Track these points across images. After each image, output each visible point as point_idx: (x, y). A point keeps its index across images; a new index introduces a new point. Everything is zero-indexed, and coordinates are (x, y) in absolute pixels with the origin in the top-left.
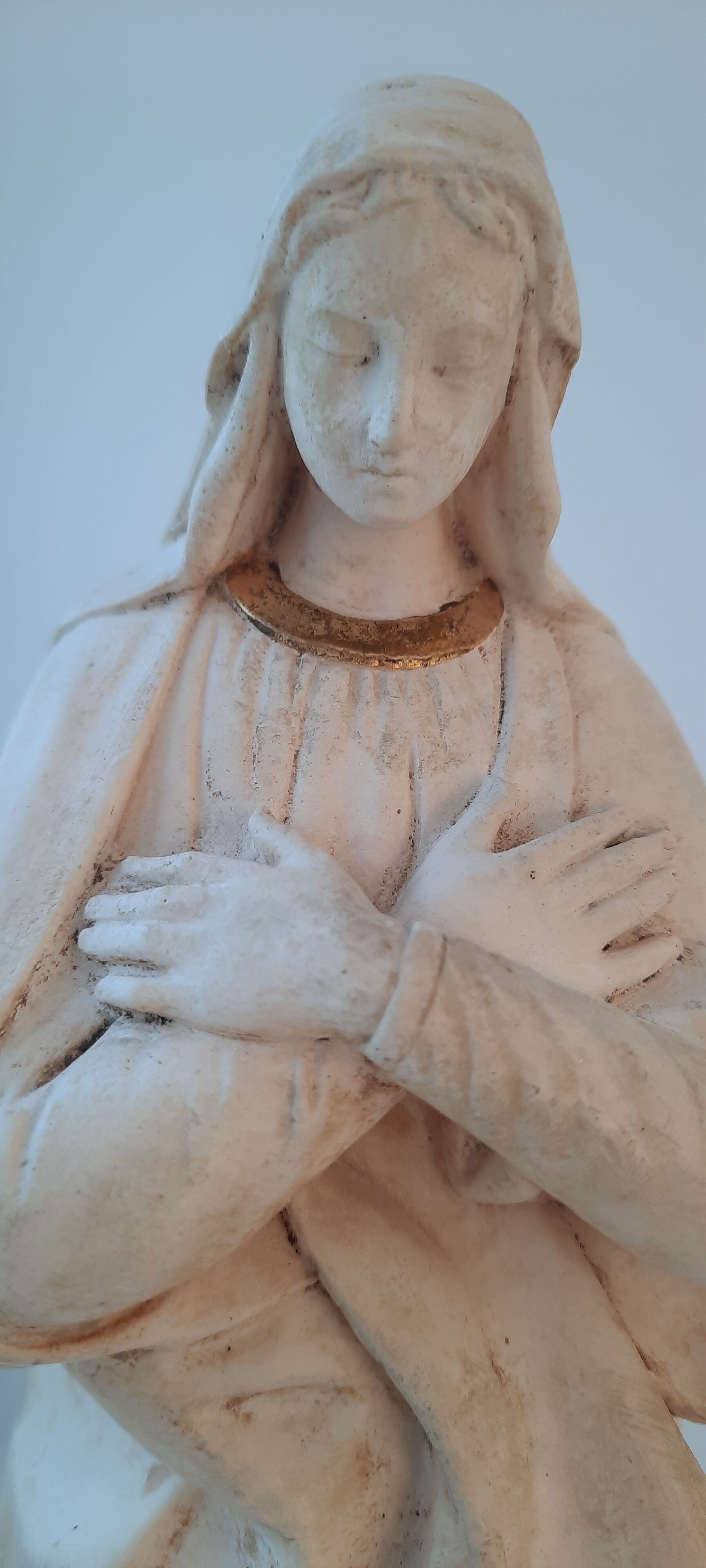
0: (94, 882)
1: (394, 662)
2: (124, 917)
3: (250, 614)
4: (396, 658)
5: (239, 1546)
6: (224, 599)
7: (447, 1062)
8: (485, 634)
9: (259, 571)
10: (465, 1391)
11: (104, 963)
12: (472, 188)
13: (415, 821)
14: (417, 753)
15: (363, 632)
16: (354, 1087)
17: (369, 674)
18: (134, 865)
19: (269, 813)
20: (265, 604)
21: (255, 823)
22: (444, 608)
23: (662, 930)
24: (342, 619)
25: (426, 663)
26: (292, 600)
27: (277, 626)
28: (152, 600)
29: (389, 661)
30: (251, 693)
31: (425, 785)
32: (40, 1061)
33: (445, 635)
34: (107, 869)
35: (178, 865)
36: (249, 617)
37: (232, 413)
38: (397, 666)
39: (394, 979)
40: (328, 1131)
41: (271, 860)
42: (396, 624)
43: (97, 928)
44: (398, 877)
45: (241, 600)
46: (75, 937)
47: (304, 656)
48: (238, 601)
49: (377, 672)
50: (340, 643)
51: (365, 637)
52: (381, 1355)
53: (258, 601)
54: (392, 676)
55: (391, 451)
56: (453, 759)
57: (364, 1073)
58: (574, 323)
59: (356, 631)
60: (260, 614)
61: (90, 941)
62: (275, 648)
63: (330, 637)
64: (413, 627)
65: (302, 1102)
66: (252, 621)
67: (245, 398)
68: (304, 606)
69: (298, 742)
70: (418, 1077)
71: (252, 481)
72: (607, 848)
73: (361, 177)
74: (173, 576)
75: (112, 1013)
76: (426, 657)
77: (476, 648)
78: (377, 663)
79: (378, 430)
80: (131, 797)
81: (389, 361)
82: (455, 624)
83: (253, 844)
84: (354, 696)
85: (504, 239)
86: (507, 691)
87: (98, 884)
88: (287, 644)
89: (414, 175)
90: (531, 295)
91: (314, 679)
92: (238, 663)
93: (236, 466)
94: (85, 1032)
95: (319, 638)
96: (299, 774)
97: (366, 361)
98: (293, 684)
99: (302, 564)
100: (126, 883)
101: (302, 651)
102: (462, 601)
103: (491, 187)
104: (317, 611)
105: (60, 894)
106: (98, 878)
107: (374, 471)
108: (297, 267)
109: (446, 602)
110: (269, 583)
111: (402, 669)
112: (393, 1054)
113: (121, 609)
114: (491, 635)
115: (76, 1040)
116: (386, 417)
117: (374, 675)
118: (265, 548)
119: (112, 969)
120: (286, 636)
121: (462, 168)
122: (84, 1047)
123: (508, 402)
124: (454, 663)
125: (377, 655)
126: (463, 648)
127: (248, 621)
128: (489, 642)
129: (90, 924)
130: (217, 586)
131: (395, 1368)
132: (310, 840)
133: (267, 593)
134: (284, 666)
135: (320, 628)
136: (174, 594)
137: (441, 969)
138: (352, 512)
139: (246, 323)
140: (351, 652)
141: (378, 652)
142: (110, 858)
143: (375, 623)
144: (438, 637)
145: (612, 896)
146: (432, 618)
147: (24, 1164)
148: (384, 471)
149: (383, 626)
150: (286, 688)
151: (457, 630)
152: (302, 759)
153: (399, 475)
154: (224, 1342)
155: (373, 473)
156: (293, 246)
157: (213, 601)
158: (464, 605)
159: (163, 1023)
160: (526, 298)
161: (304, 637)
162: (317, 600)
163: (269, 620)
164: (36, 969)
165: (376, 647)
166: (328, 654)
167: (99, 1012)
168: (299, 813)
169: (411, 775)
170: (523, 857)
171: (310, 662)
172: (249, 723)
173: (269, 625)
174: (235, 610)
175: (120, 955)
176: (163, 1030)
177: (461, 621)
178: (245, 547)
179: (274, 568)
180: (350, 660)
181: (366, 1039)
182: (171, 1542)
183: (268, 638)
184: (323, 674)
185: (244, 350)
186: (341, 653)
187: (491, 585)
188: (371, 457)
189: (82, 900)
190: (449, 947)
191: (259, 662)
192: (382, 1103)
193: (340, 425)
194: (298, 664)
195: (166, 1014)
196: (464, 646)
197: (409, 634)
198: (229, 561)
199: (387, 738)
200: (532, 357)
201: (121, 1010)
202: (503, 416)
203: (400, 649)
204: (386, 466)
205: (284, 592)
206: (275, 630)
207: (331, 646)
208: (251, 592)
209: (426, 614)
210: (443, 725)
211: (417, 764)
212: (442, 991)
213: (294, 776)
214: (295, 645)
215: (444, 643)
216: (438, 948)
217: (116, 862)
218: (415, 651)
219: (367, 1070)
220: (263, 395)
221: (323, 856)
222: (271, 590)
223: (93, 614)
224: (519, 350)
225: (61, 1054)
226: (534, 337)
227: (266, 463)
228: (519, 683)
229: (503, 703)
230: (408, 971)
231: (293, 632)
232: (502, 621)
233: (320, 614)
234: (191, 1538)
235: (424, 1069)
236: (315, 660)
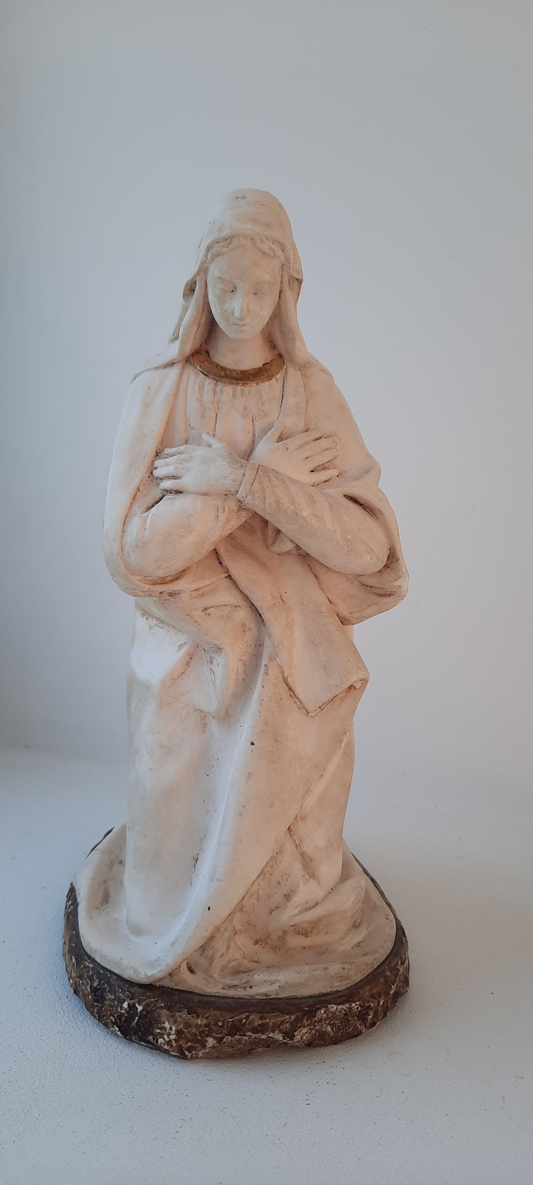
0: (156, 457)
1: (247, 384)
2: (167, 465)
3: (200, 369)
4: (247, 383)
5: (208, 663)
6: (191, 364)
7: (259, 497)
8: (277, 374)
9: (203, 354)
10: (272, 603)
11: (161, 479)
12: (261, 240)
13: (254, 435)
14: (254, 414)
15: (237, 374)
16: (236, 508)
17: (239, 388)
18: (168, 451)
19: (208, 433)
20: (205, 366)
21: (204, 436)
22: (263, 365)
23: (332, 467)
24: (230, 370)
25: (257, 384)
26: (214, 364)
27: (209, 373)
28: (167, 365)
29: (245, 384)
30: (201, 396)
31: (257, 423)
32: (146, 505)
33: (263, 374)
34: (159, 453)
35: (182, 448)
36: (200, 370)
37: (192, 304)
38: (248, 385)
39: (244, 475)
40: (228, 520)
41: (210, 446)
42: (248, 371)
43: (158, 469)
44: (249, 452)
45: (197, 364)
46: (152, 473)
47: (218, 383)
48: (196, 365)
49: (241, 387)
50: (229, 378)
51: (238, 376)
52: (247, 593)
53: (203, 365)
54: (246, 389)
55: (241, 319)
56: (266, 415)
57: (238, 504)
58: (300, 272)
59: (234, 374)
60: (203, 369)
61: (156, 473)
62: (208, 380)
63: (226, 376)
64: (253, 372)
65: (221, 511)
66: (201, 372)
67: (196, 300)
68: (217, 366)
69: (217, 411)
70: (252, 502)
71: (199, 325)
72: (313, 441)
73: (229, 238)
74: (174, 357)
75: (165, 493)
76: (257, 382)
77: (274, 379)
78: (241, 385)
79: (237, 313)
80: (165, 430)
81: (239, 292)
82: (267, 370)
83: (204, 443)
84: (234, 395)
85: (272, 254)
86: (284, 392)
87: (157, 457)
88: (212, 379)
89: (244, 237)
90: (283, 266)
91: (221, 390)
92: (197, 386)
93: (194, 321)
94: (157, 498)
95: (223, 377)
96: (217, 422)
97: (233, 291)
98: (215, 392)
99: (216, 351)
100: (166, 456)
101: (217, 381)
102: (270, 362)
103: (267, 239)
104: (222, 368)
105: (146, 460)
106: (157, 455)
107: (237, 325)
108: (211, 263)
109: (264, 363)
110: (206, 358)
111: (249, 386)
112: (244, 496)
113: (157, 368)
114: (280, 373)
115: (155, 501)
116: (239, 309)
117: (241, 389)
118: (204, 346)
119: (164, 480)
120: (212, 376)
121: (258, 235)
122: (157, 502)
123: (280, 298)
124: (267, 383)
125: (241, 382)
126: (269, 379)
127: (200, 372)
128: (278, 376)
129: (156, 468)
130: (189, 359)
131: (251, 596)
132: (221, 440)
133: (205, 362)
134: (212, 386)
135: (223, 373)
136: (175, 363)
137: (257, 472)
138: (231, 336)
139: (195, 276)
140: (233, 381)
141: (242, 381)
142: (160, 450)
143: (241, 371)
144: (261, 375)
145: (313, 456)
146: (259, 368)
147: (146, 529)
148: (240, 324)
149: (243, 372)
150: (213, 394)
151: (268, 373)
152: (218, 416)
153: (244, 326)
154: (201, 592)
155: (236, 325)
156: (209, 257)
157: (188, 365)
158: (270, 364)
159: (181, 493)
160: (282, 267)
161: (218, 377)
162: (222, 364)
163: (207, 371)
164: (141, 481)
165: (241, 379)
166: (225, 382)
167: (161, 493)
168: (218, 433)
169: (253, 420)
170: (285, 444)
171: (220, 385)
172: (201, 405)
173: (206, 373)
174: (195, 368)
175: (167, 475)
176: (181, 495)
177: (270, 369)
178: (197, 346)
179: (207, 353)
180: (233, 384)
181: (237, 492)
182: (187, 664)
183: (206, 377)
184: (224, 389)
185: (195, 283)
186: (230, 382)
187: (280, 356)
188: (236, 321)
189: (153, 462)
190: (260, 467)
191: (204, 385)
192: (244, 516)
193: (226, 311)
194: (216, 386)
195: (182, 490)
196: (270, 378)
197: (252, 374)
198: (193, 351)
199: (245, 409)
200: (286, 285)
201: (167, 490)
202: (278, 302)
203: (249, 379)
204: (240, 323)
205: (211, 362)
206: (208, 375)
207: (227, 379)
208: (200, 362)
209: (258, 367)
210: (263, 404)
211: (254, 417)
212: (257, 478)
213: (216, 422)
214: (215, 379)
215: (263, 377)
216: (257, 467)
217: (162, 451)
218: (254, 380)
219: (239, 504)
220: (202, 299)
221: (225, 444)
222: (207, 361)
223: (148, 370)
224: (281, 282)
225: (151, 504)
226: (286, 278)
227: (204, 319)
228: (288, 390)
229: (283, 397)
230: (248, 473)
231: (214, 375)
232: (284, 369)
233: (223, 368)
234: (193, 663)
235: (253, 499)
236: (221, 384)
